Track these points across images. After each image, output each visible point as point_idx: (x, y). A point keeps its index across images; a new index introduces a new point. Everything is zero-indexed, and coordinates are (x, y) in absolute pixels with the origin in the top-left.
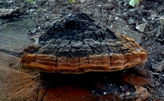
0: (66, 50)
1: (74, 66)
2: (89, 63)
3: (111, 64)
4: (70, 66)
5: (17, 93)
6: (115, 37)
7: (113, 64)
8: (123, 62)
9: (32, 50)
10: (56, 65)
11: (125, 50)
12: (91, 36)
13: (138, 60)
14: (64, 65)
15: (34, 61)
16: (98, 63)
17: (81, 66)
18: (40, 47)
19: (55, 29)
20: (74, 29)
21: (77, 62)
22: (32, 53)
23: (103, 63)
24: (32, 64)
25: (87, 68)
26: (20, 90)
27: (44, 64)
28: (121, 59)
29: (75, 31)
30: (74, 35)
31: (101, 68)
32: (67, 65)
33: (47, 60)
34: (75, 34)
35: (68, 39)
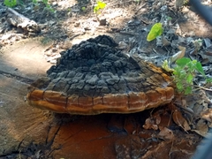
0: (79, 87)
1: (86, 107)
2: (103, 104)
3: (129, 106)
4: (82, 107)
5: (25, 131)
6: (138, 68)
7: (132, 105)
8: (144, 102)
9: (41, 84)
10: (66, 105)
11: (148, 86)
12: (109, 69)
13: (162, 98)
14: (76, 105)
15: (42, 99)
16: (113, 105)
17: (94, 107)
18: (50, 81)
19: (69, 58)
20: (91, 58)
21: (90, 102)
22: (40, 88)
23: (119, 104)
24: (40, 102)
25: (101, 110)
26: (29, 127)
27: (53, 103)
28: (141, 99)
29: (92, 61)
30: (90, 65)
31: (117, 110)
32: (79, 106)
33: (56, 98)
34: (92, 64)
35: (83, 71)
